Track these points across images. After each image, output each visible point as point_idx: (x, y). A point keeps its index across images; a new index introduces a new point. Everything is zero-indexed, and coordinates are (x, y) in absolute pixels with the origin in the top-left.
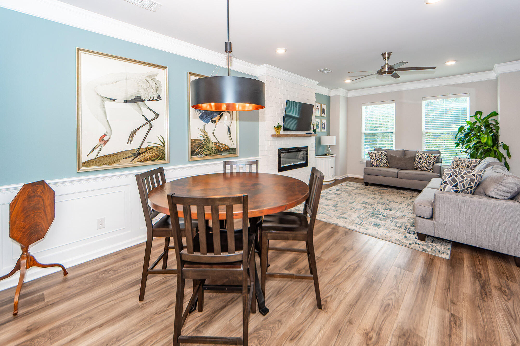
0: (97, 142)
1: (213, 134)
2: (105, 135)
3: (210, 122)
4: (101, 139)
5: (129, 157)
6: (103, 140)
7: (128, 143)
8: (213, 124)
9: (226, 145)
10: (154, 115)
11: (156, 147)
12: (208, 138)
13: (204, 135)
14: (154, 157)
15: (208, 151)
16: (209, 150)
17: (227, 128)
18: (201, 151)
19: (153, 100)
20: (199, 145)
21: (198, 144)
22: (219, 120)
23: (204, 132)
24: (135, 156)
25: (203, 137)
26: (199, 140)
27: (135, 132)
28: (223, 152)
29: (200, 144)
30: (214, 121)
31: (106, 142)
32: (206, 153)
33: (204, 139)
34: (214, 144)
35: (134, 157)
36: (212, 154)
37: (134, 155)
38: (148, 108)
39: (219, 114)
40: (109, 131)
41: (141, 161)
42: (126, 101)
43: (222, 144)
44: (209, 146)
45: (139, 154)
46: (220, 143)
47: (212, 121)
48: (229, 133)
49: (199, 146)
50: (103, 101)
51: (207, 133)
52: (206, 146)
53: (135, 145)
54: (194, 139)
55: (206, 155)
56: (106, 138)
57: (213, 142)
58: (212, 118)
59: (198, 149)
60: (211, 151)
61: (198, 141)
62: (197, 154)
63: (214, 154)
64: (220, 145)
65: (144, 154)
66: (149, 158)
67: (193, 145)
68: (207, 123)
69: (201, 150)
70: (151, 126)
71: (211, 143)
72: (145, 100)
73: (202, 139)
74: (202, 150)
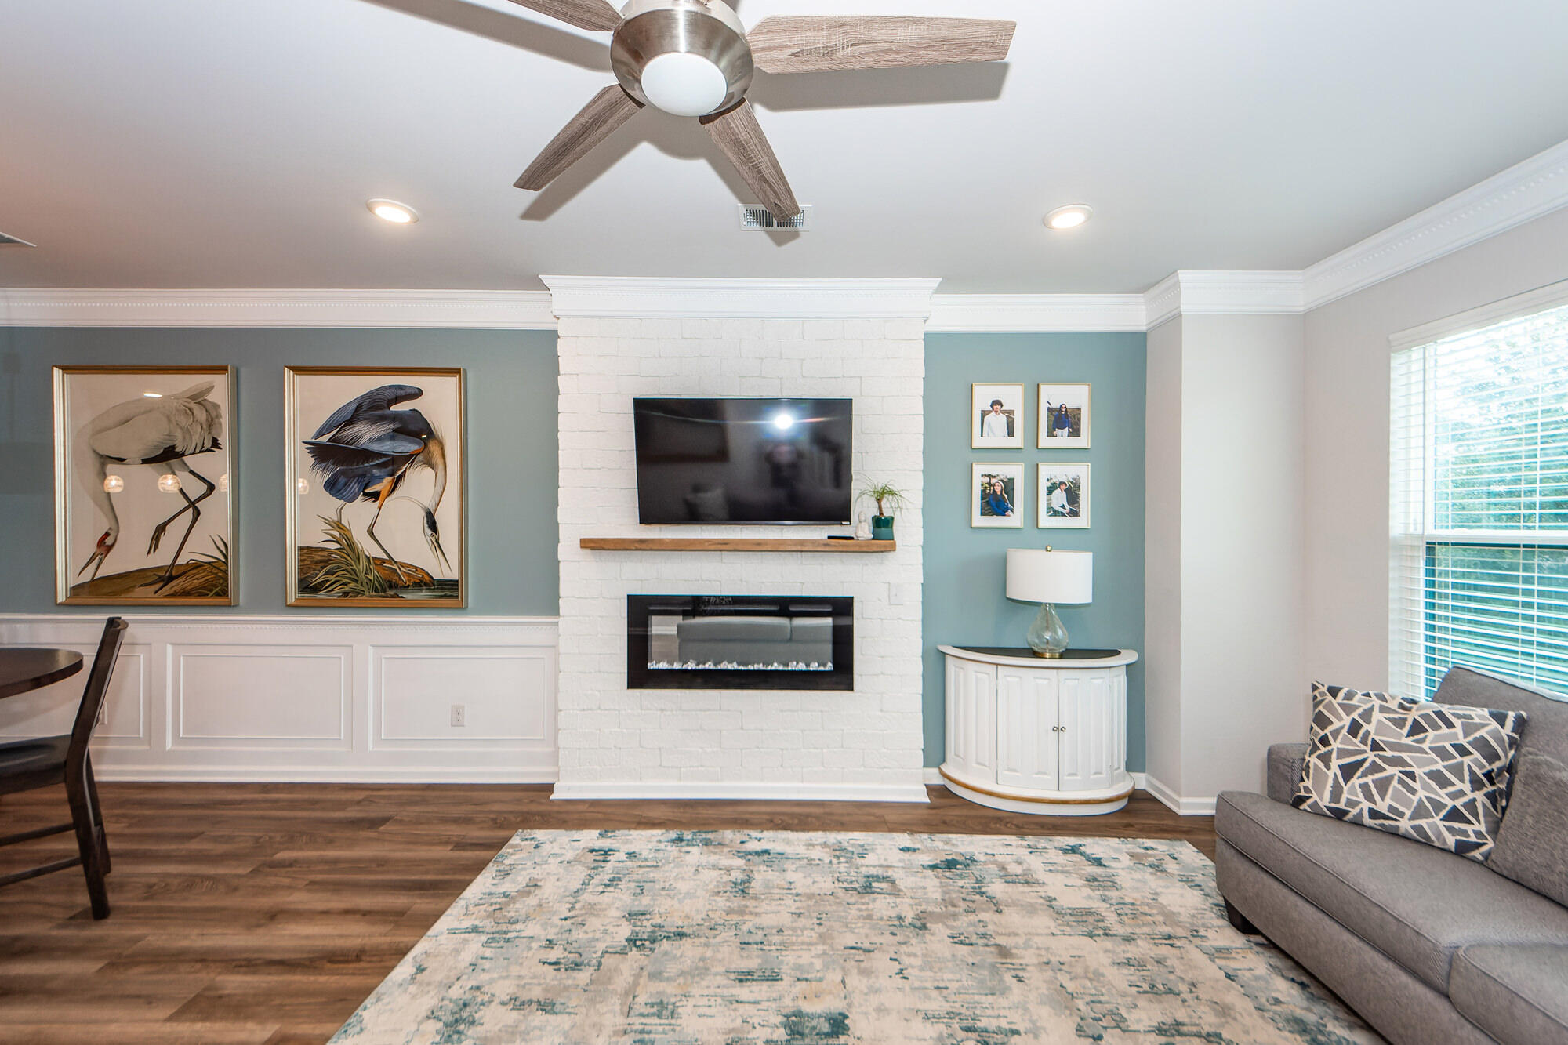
0: (92, 548)
1: (371, 533)
2: (107, 534)
3: (361, 497)
4: (101, 543)
5: (151, 584)
6: (105, 546)
7: (149, 553)
8: (372, 506)
9: (417, 569)
10: (204, 488)
11: (209, 563)
12: (351, 545)
13: (338, 535)
14: (204, 588)
15: (353, 584)
16: (356, 581)
17: (423, 514)
18: (328, 581)
19: (201, 452)
20: (323, 564)
21: (321, 562)
22: (393, 489)
23: (339, 525)
24: (163, 580)
25: (337, 542)
26: (323, 549)
27: (161, 529)
28: (406, 588)
29: (327, 562)
30: (375, 496)
31: (110, 548)
32: (346, 589)
33: (339, 546)
34: (375, 564)
35: (161, 584)
36: (367, 594)
37: (160, 579)
38: (191, 472)
39: (392, 475)
40: (114, 526)
41: (174, 594)
42: (145, 461)
43: (403, 565)
44: (355, 567)
45: (171, 578)
46: (396, 562)
47: (365, 494)
48: (429, 532)
49: (323, 568)
50: (103, 466)
51: (349, 531)
52: (345, 567)
53: (162, 558)
54: (308, 548)
55: (346, 594)
56: (109, 541)
57: (368, 558)
58: (367, 486)
59: (321, 574)
60: (364, 584)
61: (320, 553)
62: (316, 589)
63: (374, 593)
64: (395, 567)
65: (182, 579)
66: (195, 589)
67: (306, 563)
68: (351, 500)
69: (330, 577)
70: (197, 514)
71: (363, 560)
72: (183, 455)
73: (334, 546)
74: (333, 578)
